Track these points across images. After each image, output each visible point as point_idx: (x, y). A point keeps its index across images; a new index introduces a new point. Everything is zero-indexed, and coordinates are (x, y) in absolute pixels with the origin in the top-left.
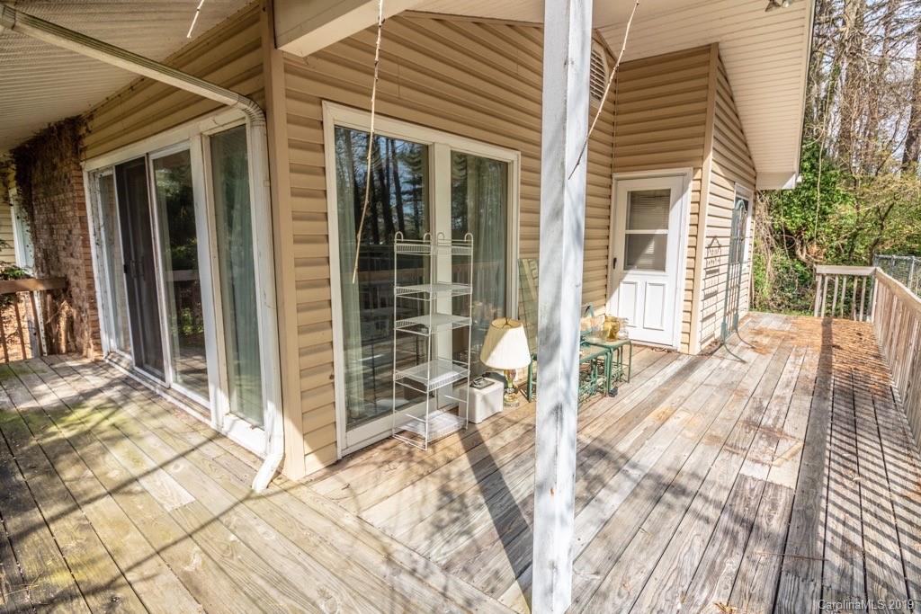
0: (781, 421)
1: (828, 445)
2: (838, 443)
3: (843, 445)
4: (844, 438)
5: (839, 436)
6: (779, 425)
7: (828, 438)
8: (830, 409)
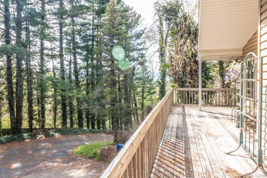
0: (193, 128)
1: (182, 125)
2: (181, 126)
3: (180, 125)
4: (179, 127)
5: (180, 127)
6: (193, 127)
7: (182, 126)
8: (183, 133)
